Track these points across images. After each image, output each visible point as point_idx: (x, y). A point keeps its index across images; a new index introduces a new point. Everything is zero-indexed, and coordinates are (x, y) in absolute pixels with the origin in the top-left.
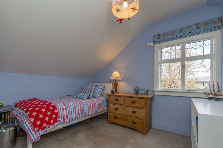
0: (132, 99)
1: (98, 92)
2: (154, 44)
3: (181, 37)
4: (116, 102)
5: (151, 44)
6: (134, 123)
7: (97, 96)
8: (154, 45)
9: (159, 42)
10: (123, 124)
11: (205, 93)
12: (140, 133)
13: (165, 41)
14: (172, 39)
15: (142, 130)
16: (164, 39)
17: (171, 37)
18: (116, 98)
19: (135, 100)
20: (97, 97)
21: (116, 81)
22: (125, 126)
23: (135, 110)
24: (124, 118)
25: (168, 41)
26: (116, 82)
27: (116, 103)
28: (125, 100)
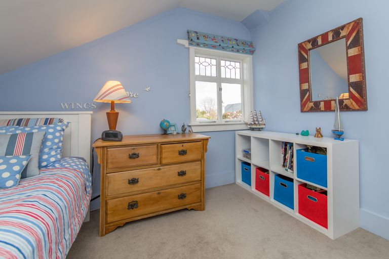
0: (179, 147)
1: (53, 143)
2: (190, 44)
3: (223, 48)
4: (133, 163)
5: (185, 43)
6: (182, 196)
7: (53, 159)
8: (190, 47)
9: (198, 45)
10: (154, 213)
11: (246, 124)
12: (195, 210)
13: (205, 45)
14: (214, 47)
15: (197, 204)
16: (205, 42)
17: (213, 43)
18: (133, 152)
19: (186, 146)
20: (54, 162)
21: (113, 105)
22: (161, 213)
23: (184, 168)
24: (156, 195)
25: (209, 48)
26: (113, 108)
27: (135, 164)
28: (163, 151)
